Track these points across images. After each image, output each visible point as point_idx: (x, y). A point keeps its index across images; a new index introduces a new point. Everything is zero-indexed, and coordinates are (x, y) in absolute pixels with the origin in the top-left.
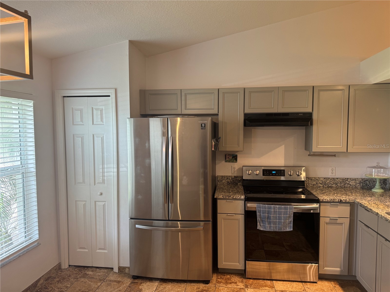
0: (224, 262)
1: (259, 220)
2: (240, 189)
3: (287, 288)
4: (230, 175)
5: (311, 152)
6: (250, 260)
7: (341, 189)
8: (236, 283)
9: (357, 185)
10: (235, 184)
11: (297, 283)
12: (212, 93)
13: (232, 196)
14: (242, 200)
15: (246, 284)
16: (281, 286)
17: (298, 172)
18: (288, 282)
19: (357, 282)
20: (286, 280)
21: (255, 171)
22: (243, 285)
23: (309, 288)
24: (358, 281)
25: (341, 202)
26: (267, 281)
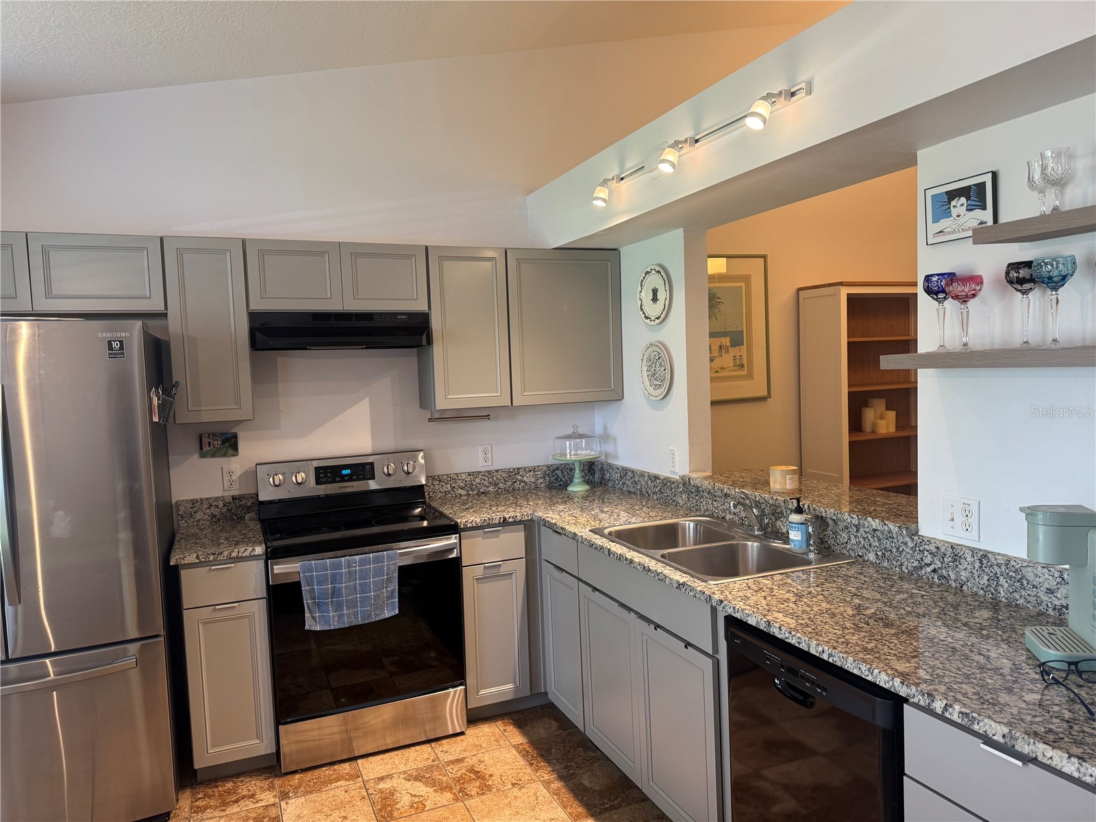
0: (213, 746)
1: (310, 605)
2: (250, 530)
3: (393, 768)
4: (219, 493)
5: (433, 410)
6: (291, 719)
7: (506, 494)
8: (253, 796)
9: (539, 482)
10: (235, 518)
11: (418, 748)
12: (142, 249)
13: (226, 553)
14: (258, 558)
15: (282, 789)
16: (379, 768)
17: (406, 465)
18: (396, 752)
19: (552, 706)
20: (392, 747)
21: (294, 475)
22: (274, 796)
23: (447, 752)
24: (552, 704)
25: (505, 523)
26: (342, 765)
